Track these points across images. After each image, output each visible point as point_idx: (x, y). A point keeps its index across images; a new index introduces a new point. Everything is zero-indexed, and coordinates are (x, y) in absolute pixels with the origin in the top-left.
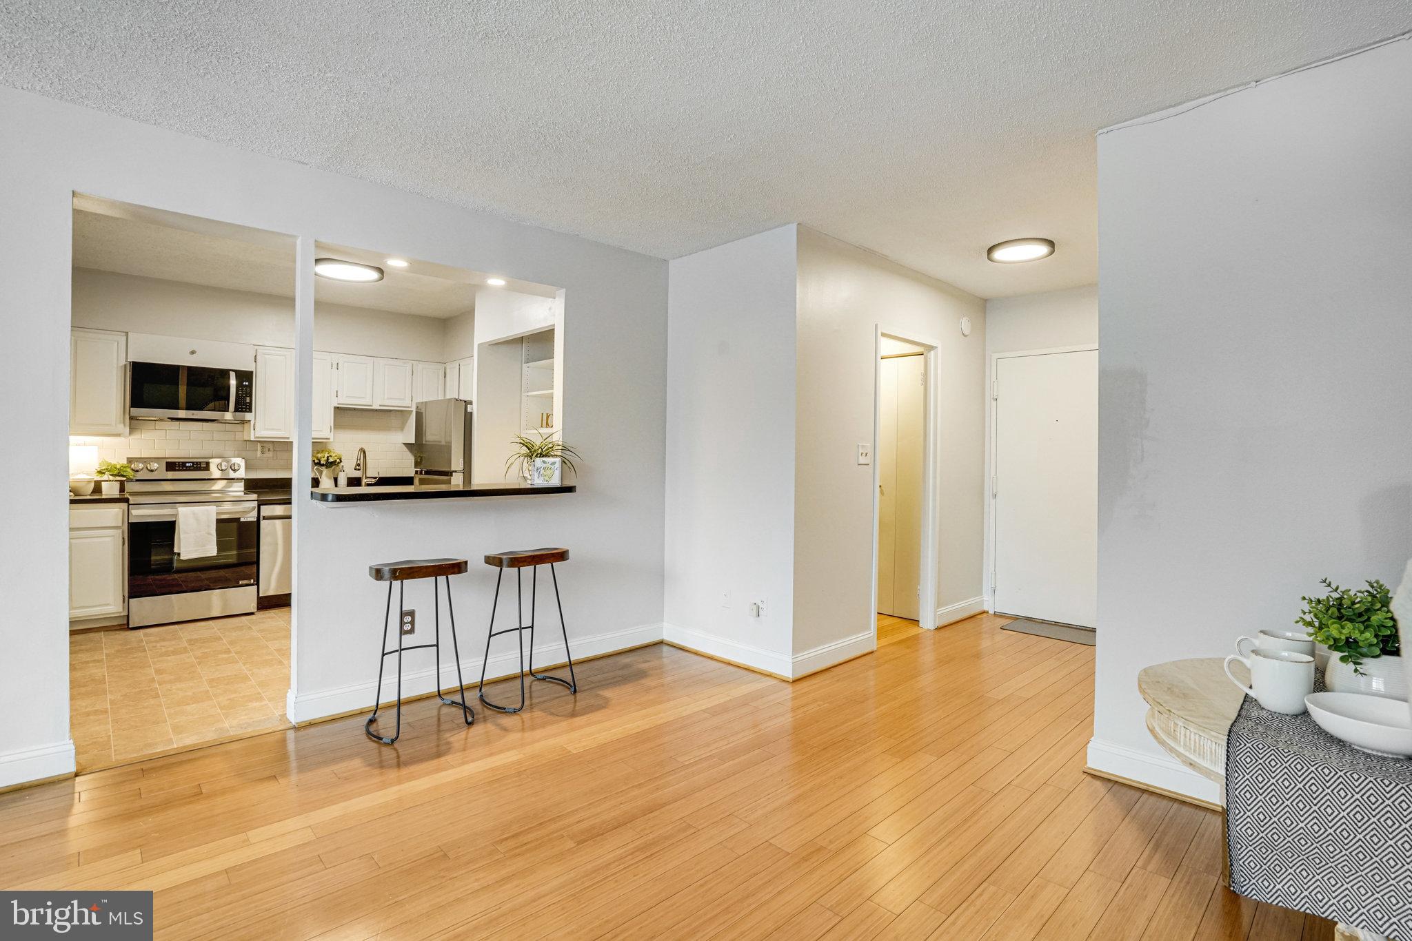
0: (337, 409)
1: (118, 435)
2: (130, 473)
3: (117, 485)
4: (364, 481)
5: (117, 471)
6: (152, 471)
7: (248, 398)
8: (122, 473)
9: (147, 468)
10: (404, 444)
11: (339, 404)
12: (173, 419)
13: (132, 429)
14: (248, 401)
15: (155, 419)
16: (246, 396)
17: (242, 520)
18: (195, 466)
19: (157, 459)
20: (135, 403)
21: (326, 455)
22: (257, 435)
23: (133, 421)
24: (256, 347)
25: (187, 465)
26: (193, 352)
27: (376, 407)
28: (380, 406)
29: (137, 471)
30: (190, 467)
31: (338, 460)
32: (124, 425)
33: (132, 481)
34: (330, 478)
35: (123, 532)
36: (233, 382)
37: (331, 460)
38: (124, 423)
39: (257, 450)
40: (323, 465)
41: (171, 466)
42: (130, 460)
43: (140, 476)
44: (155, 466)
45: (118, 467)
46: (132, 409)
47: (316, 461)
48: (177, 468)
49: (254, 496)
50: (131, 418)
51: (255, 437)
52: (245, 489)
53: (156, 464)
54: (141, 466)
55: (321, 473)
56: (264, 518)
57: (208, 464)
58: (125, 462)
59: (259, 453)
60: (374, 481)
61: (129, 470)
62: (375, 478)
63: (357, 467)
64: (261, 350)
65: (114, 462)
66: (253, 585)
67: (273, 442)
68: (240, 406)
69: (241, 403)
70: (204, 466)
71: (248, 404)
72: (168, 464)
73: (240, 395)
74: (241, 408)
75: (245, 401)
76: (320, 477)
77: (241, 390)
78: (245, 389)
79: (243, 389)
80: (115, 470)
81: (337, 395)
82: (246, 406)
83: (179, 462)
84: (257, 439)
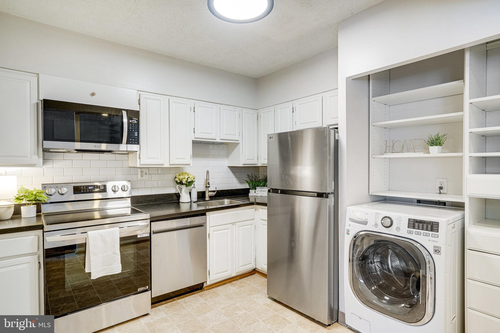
0: (194, 142)
1: (33, 165)
2: (44, 198)
3: (33, 208)
4: (207, 195)
5: (34, 197)
6: (63, 194)
7: (136, 133)
8: (38, 198)
9: (58, 192)
10: (228, 167)
11: (195, 138)
12: (79, 151)
13: (45, 160)
14: (136, 135)
15: (64, 151)
16: (135, 131)
17: (139, 236)
19: (66, 184)
20: (46, 137)
21: (186, 177)
22: (141, 163)
23: (46, 153)
24: (140, 92)
25: (90, 188)
26: (93, 94)
27: (218, 140)
28: (221, 139)
29: (51, 195)
31: (193, 180)
32: (38, 157)
33: (47, 203)
34: (187, 194)
35: (39, 257)
36: (125, 120)
37: (189, 180)
38: (38, 154)
39: (137, 174)
40: (183, 184)
41: (77, 190)
42: (44, 186)
43: (53, 199)
44: (64, 190)
45: (34, 193)
46: (44, 142)
47: (179, 181)
48: (82, 191)
49: (146, 215)
50: (45, 151)
51: (140, 165)
52: (132, 204)
53: (65, 189)
54: (53, 190)
55: (181, 189)
56: (154, 233)
57: (105, 186)
58: (40, 188)
59: (139, 176)
60: (214, 194)
61: (43, 195)
62: (214, 191)
63: (208, 185)
64: (143, 95)
65: (31, 189)
66: (147, 291)
67: (148, 167)
68: (131, 140)
69: (131, 136)
70: (103, 188)
71: (136, 138)
72: (75, 188)
73: (131, 130)
74: (132, 141)
75: (135, 135)
76: (181, 193)
77: (131, 126)
78: (133, 125)
79: (132, 126)
80: (32, 195)
81: (194, 131)
82: (135, 139)
83: (83, 186)
84: (141, 166)
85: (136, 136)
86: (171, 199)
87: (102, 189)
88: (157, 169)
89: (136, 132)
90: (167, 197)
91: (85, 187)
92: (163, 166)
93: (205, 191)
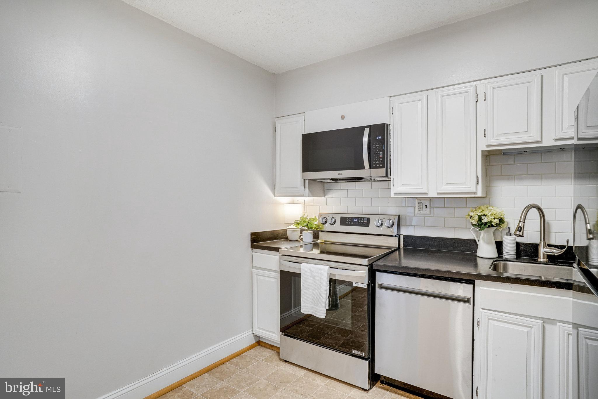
0: (487, 154)
1: (303, 196)
4: (542, 250)
6: (332, 224)
7: (381, 153)
11: (488, 146)
13: (327, 190)
17: (354, 285)
18: (359, 221)
22: (395, 192)
24: (393, 98)
25: (354, 220)
26: (343, 117)
27: (548, 142)
28: (556, 140)
29: (324, 224)
30: (355, 222)
31: (497, 221)
32: (306, 188)
36: (366, 139)
37: (485, 220)
39: (414, 207)
41: (345, 221)
43: (328, 228)
46: (306, 173)
48: (348, 223)
50: (309, 181)
51: (394, 194)
55: (478, 235)
56: (380, 286)
57: (368, 219)
59: (417, 209)
60: (557, 252)
62: (561, 247)
63: (518, 233)
64: (398, 100)
66: (367, 358)
68: (375, 162)
69: (375, 158)
70: (366, 221)
71: (381, 159)
72: (342, 218)
73: (374, 150)
74: (376, 164)
75: (379, 156)
76: (479, 240)
77: (374, 145)
78: (378, 143)
79: (376, 144)
80: (304, 222)
81: (485, 134)
82: (379, 161)
83: (349, 218)
84: (396, 195)
85: (381, 157)
86: (466, 248)
87: (365, 223)
88: (444, 199)
89: (381, 151)
90: (458, 244)
91: (350, 219)
92: (428, 195)
93: (538, 244)
